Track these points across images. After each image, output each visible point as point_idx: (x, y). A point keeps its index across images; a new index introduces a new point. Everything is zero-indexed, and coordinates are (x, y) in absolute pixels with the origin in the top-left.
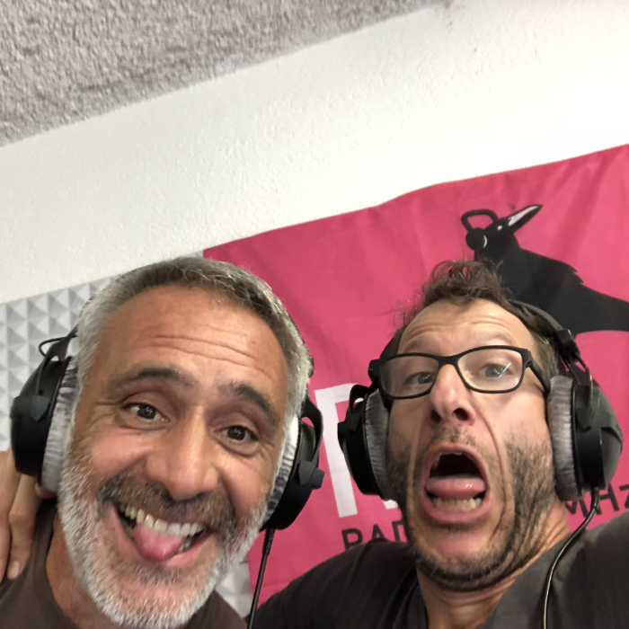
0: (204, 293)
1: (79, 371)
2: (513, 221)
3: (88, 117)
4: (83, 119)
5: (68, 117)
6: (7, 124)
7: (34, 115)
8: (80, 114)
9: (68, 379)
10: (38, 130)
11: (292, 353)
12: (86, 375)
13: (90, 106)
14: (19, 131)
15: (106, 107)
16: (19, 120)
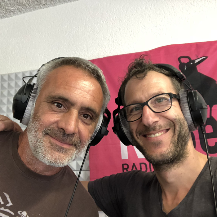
0: (82, 71)
1: (38, 89)
2: (197, 61)
3: (49, 7)
4: (47, 7)
5: (42, 6)
6: (19, 7)
7: (29, 5)
8: (46, 5)
9: (34, 91)
10: (31, 10)
11: (105, 93)
12: (40, 90)
13: (50, 3)
14: (24, 10)
15: (55, 4)
16: (24, 6)
